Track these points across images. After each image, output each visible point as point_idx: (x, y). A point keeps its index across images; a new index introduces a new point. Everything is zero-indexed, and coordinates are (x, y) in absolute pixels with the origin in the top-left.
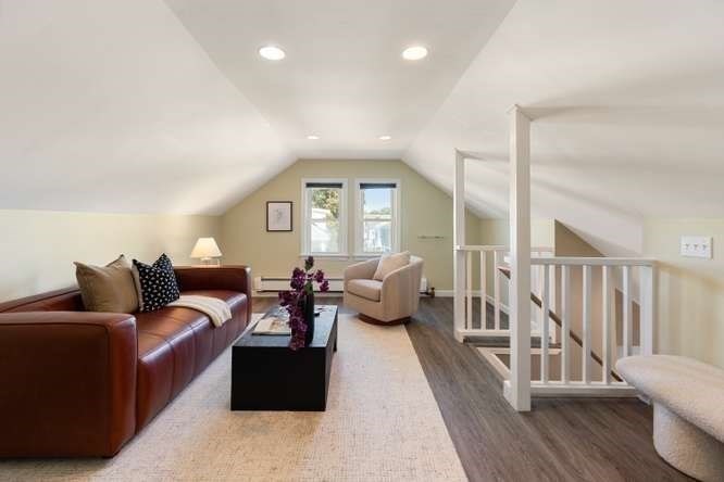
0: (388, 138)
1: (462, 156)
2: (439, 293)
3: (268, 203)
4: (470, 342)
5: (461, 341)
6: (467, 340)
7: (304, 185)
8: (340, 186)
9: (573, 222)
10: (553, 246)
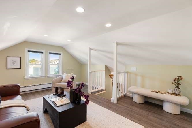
0: (70, 41)
1: (91, 49)
2: (85, 83)
3: (7, 57)
4: (93, 93)
5: (91, 93)
6: (92, 93)
7: (27, 51)
8: (42, 53)
9: (108, 65)
10: (105, 70)
